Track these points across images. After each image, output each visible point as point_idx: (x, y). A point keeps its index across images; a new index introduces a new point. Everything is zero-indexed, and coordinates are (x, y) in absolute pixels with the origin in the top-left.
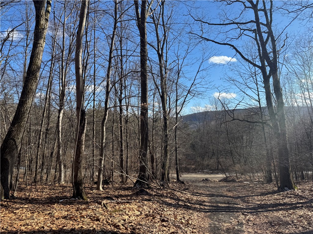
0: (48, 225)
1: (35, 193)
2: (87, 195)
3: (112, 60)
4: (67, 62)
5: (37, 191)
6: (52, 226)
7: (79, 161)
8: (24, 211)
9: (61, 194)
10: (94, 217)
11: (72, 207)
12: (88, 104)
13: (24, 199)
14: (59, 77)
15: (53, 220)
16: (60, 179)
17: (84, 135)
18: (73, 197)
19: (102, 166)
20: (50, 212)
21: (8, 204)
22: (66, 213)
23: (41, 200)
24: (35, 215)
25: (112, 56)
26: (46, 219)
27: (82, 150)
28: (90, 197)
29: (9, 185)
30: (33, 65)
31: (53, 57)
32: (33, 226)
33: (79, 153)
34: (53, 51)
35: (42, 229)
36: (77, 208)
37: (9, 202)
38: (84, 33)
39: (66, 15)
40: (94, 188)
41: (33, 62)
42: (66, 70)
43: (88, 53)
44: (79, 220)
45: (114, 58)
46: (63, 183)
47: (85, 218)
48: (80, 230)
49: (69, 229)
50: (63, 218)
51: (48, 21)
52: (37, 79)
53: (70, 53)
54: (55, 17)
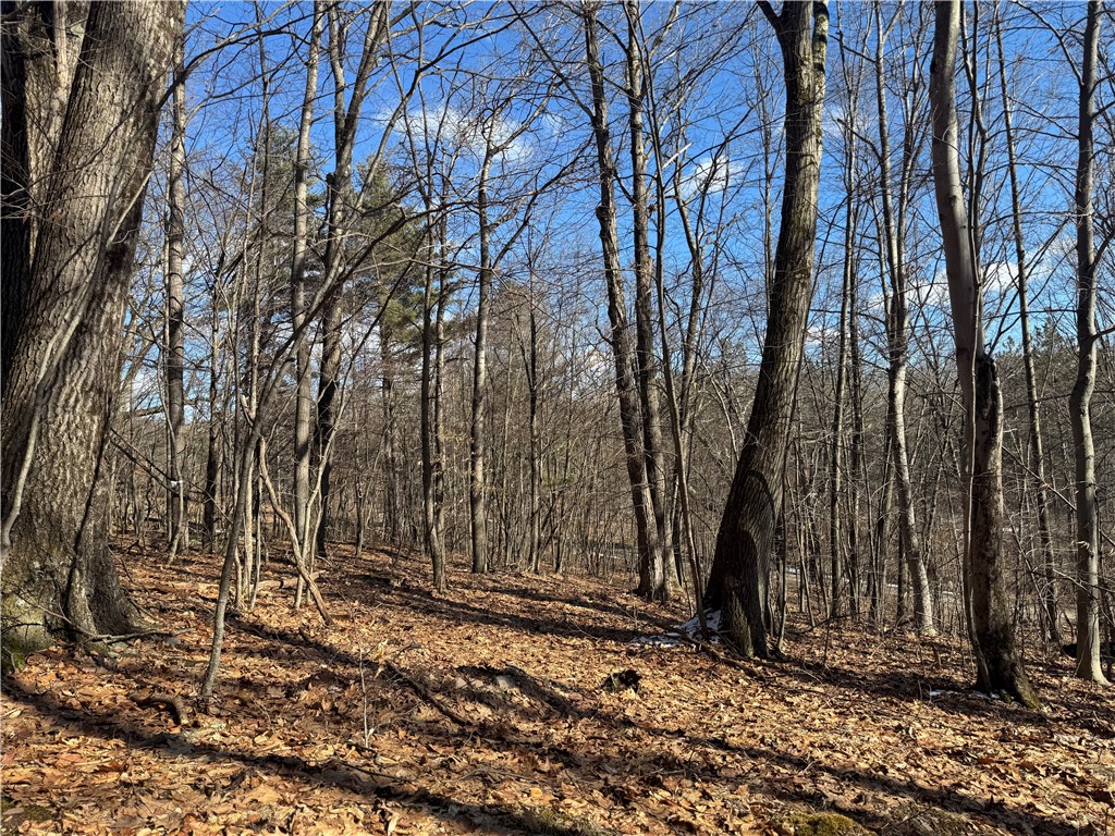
0: (901, 766)
1: (839, 652)
2: (1036, 690)
3: (1093, 126)
4: (902, 194)
5: (847, 648)
6: (912, 772)
7: (989, 554)
8: (816, 705)
9: (931, 670)
10: (1082, 781)
11: (981, 723)
12: (1000, 333)
13: (809, 667)
14: (879, 254)
15: (912, 752)
16: (918, 619)
17: (997, 453)
18: (978, 687)
19: (1095, 581)
20: (900, 725)
21: (766, 673)
22: (960, 741)
23: (864, 679)
24: (852, 722)
25: (1093, 109)
26: (889, 743)
27: (997, 513)
28: (1053, 701)
29: (762, 616)
30: (793, 232)
31: (850, 192)
32: (848, 757)
33: (986, 522)
34: (850, 169)
35: (881, 773)
36: (1003, 730)
37: (770, 667)
38: (957, 65)
39: (881, 27)
40: (1065, 669)
41: (793, 222)
42: (900, 223)
43: (983, 132)
44: (1016, 777)
45: (1100, 118)
46: (933, 632)
47: (1039, 774)
48: (1026, 814)
49: (978, 800)
50: (948, 754)
51: (824, 72)
52: (809, 275)
53: (909, 157)
54: (845, 50)
